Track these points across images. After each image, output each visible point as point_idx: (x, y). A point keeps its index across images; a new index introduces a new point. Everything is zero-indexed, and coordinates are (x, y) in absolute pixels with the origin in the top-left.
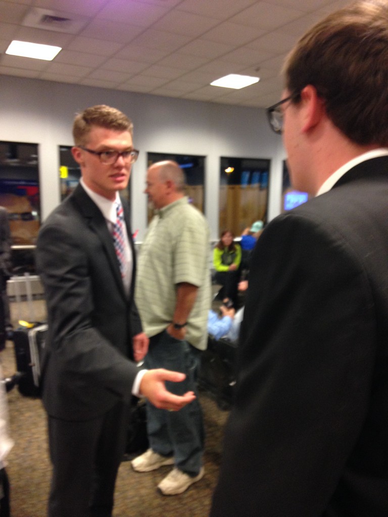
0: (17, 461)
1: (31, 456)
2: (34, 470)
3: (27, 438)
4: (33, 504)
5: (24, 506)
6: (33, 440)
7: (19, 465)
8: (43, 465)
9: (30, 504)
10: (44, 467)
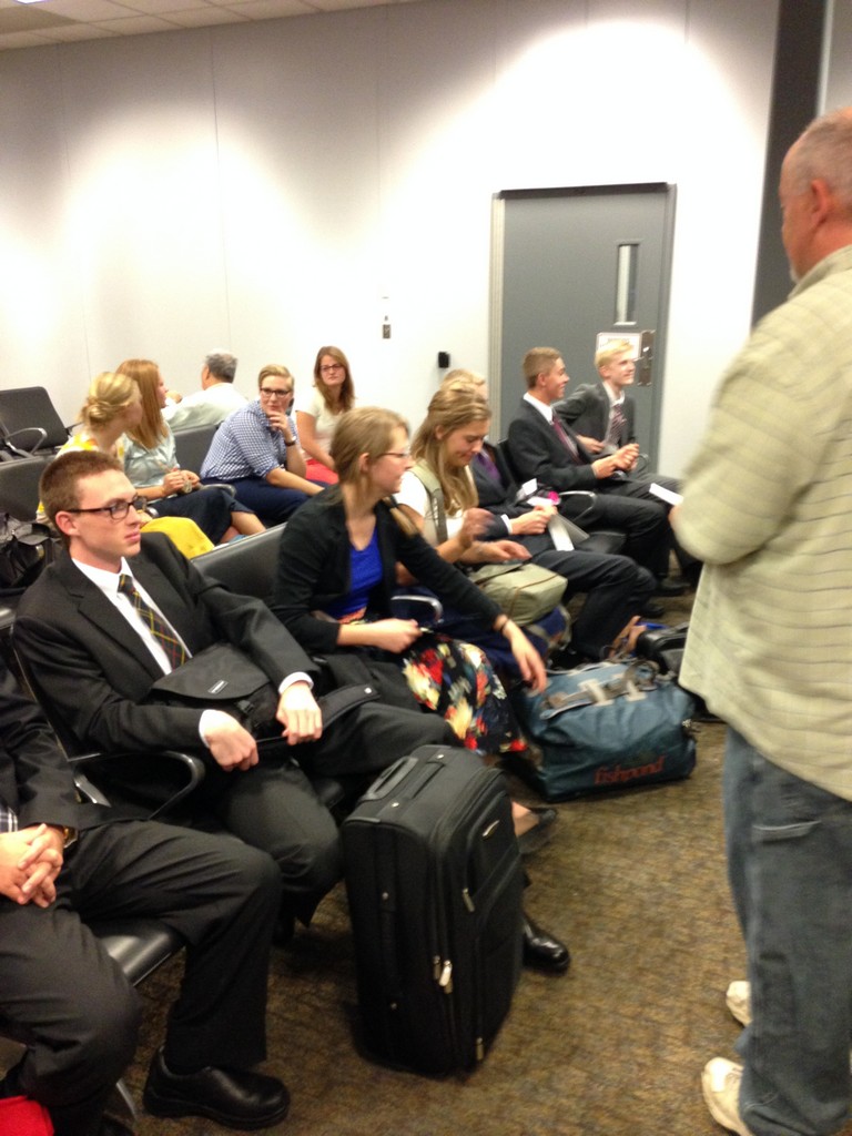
0: (645, 896)
1: (680, 897)
2: (659, 934)
3: (701, 854)
4: (598, 1010)
5: (580, 1004)
6: (710, 864)
7: (642, 904)
8: (685, 931)
9: (594, 1007)
10: (682, 938)
